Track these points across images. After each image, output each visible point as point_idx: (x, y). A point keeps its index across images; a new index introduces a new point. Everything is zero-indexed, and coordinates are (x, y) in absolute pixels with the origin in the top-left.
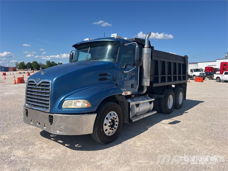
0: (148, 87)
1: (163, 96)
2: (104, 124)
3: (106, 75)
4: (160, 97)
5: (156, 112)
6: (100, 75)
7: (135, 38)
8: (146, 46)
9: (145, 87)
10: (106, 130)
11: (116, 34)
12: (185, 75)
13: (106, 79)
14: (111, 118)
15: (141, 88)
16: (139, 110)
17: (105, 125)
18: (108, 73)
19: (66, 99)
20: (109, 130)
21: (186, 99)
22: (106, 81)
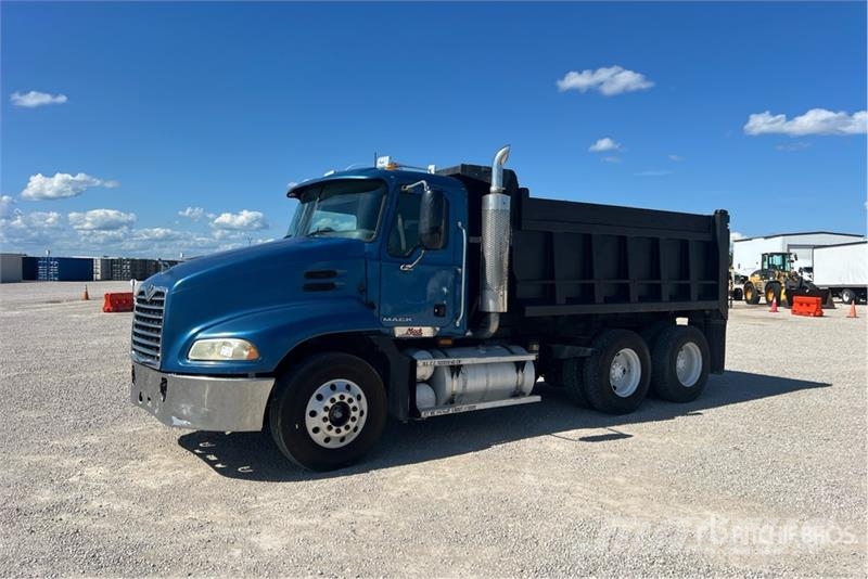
0: (501, 315)
1: (590, 350)
2: (308, 412)
3: (331, 274)
4: (581, 354)
5: (537, 398)
6: (310, 275)
7: (463, 165)
8: (493, 188)
9: (492, 316)
10: (316, 430)
11: (387, 158)
12: (713, 282)
13: (331, 287)
14: (334, 396)
15: (478, 317)
16: (464, 386)
17: (313, 414)
18: (339, 271)
19: (200, 335)
20: (326, 431)
21: (727, 368)
22: (329, 293)
